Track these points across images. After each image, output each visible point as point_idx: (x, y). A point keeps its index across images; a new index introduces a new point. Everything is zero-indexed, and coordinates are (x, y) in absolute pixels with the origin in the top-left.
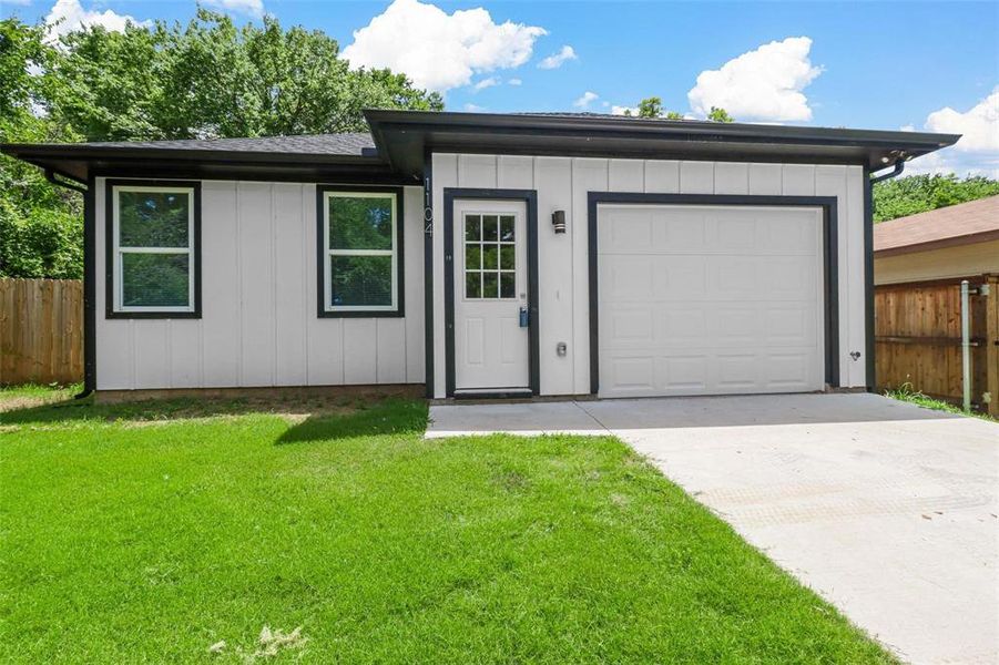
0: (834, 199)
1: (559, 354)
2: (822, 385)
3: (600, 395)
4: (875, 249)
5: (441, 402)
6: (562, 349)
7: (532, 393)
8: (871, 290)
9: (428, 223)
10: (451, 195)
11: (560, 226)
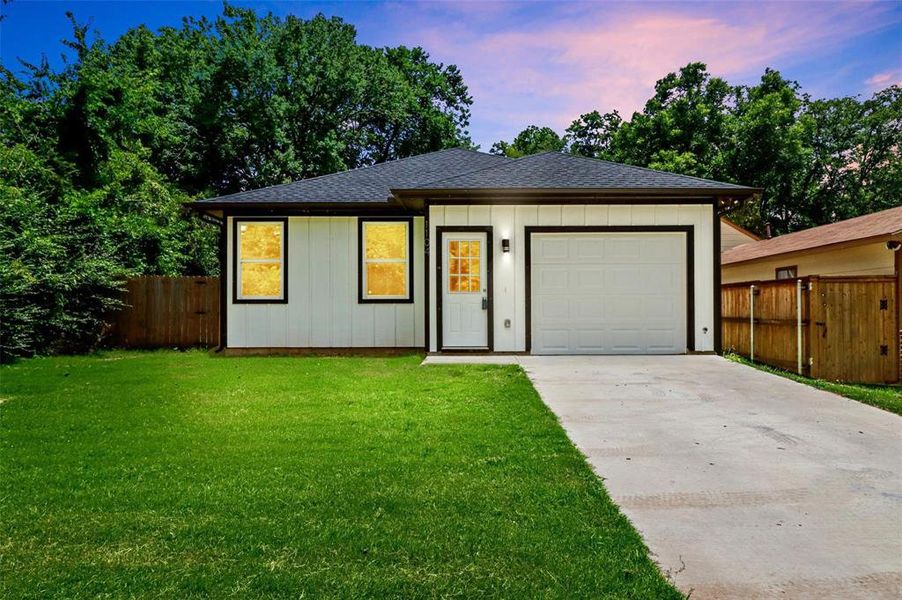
0: (693, 227)
1: (506, 326)
2: (685, 350)
3: (532, 352)
4: (722, 263)
5: (433, 354)
6: (507, 323)
7: (489, 350)
8: (718, 288)
9: (427, 248)
10: (441, 230)
11: (506, 248)
